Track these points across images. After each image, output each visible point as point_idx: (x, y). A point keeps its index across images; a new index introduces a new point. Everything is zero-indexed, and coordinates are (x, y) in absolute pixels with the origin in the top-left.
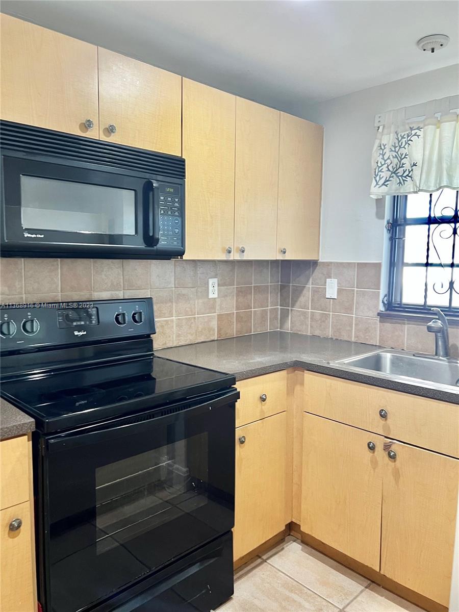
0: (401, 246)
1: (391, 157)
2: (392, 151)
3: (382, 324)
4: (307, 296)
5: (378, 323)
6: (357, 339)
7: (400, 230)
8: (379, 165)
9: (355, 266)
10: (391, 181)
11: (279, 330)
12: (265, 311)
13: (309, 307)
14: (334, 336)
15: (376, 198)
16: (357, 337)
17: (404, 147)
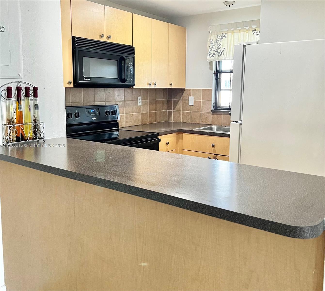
0: (220, 82)
1: (215, 45)
2: (215, 42)
3: (213, 115)
4: (180, 104)
5: (211, 115)
6: (202, 122)
7: (219, 75)
8: (211, 48)
9: (201, 91)
10: (215, 55)
11: (167, 121)
12: (161, 112)
13: (181, 110)
14: (193, 122)
15: (209, 61)
16: (203, 121)
17: (220, 41)
